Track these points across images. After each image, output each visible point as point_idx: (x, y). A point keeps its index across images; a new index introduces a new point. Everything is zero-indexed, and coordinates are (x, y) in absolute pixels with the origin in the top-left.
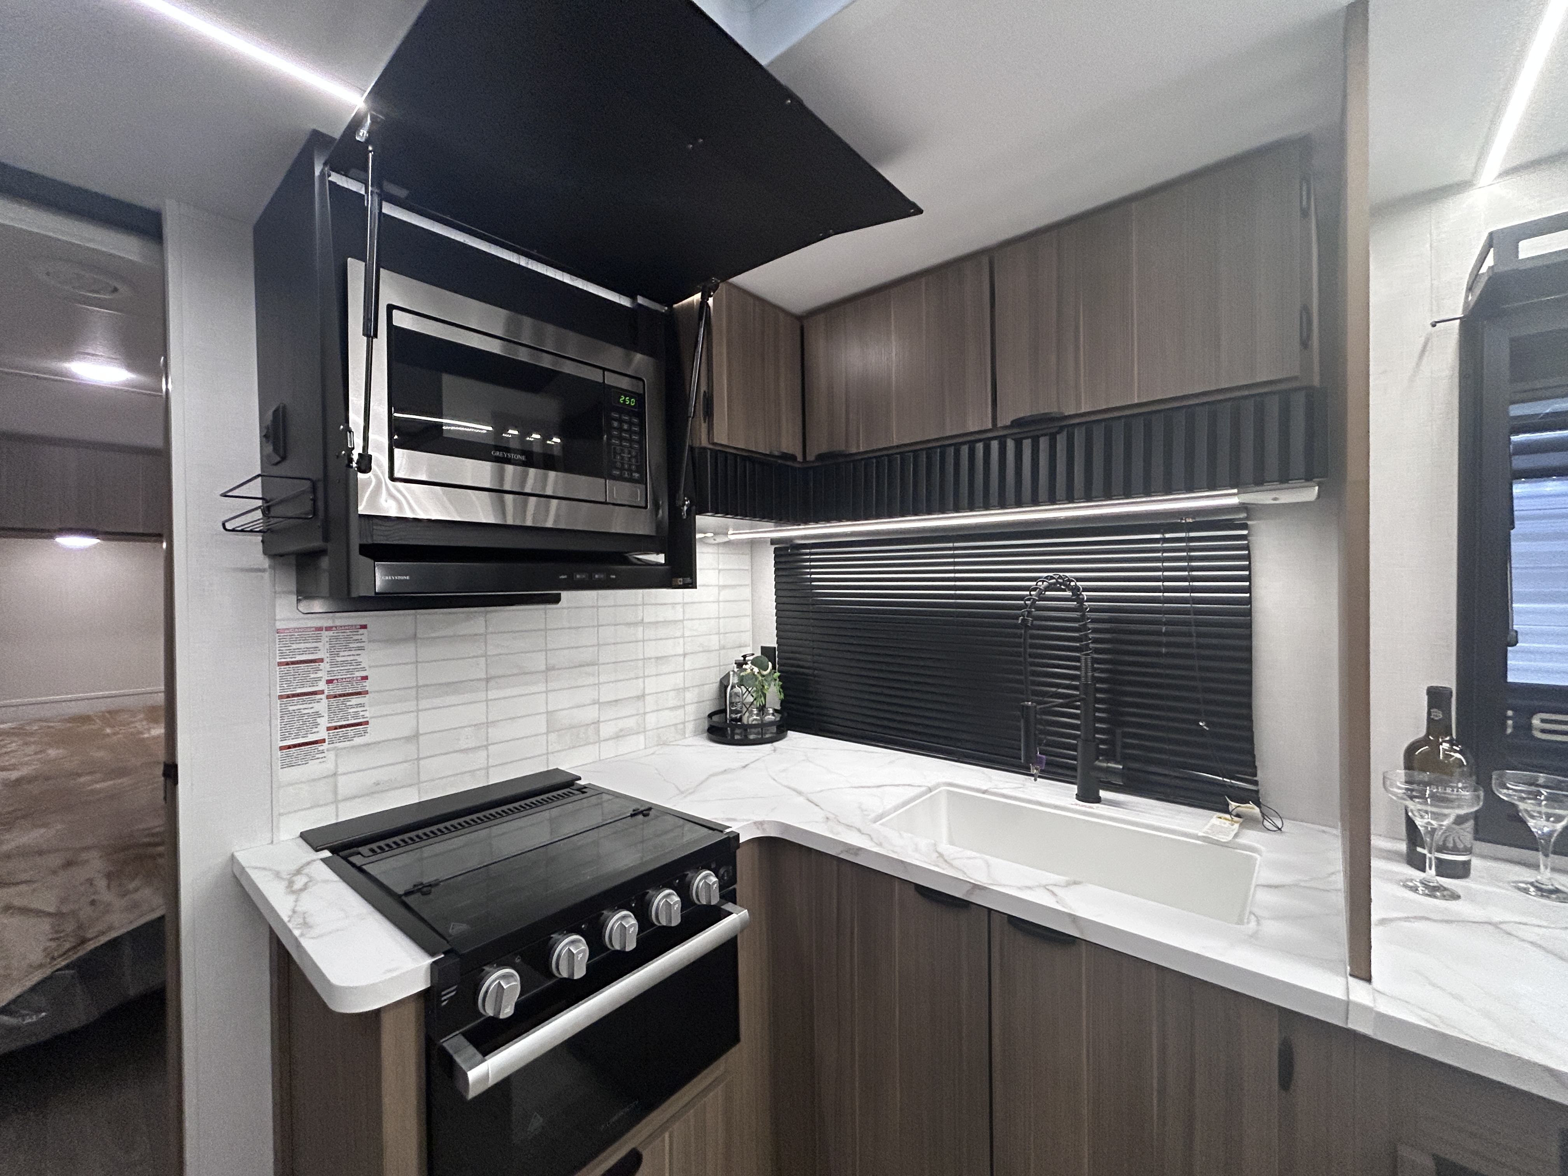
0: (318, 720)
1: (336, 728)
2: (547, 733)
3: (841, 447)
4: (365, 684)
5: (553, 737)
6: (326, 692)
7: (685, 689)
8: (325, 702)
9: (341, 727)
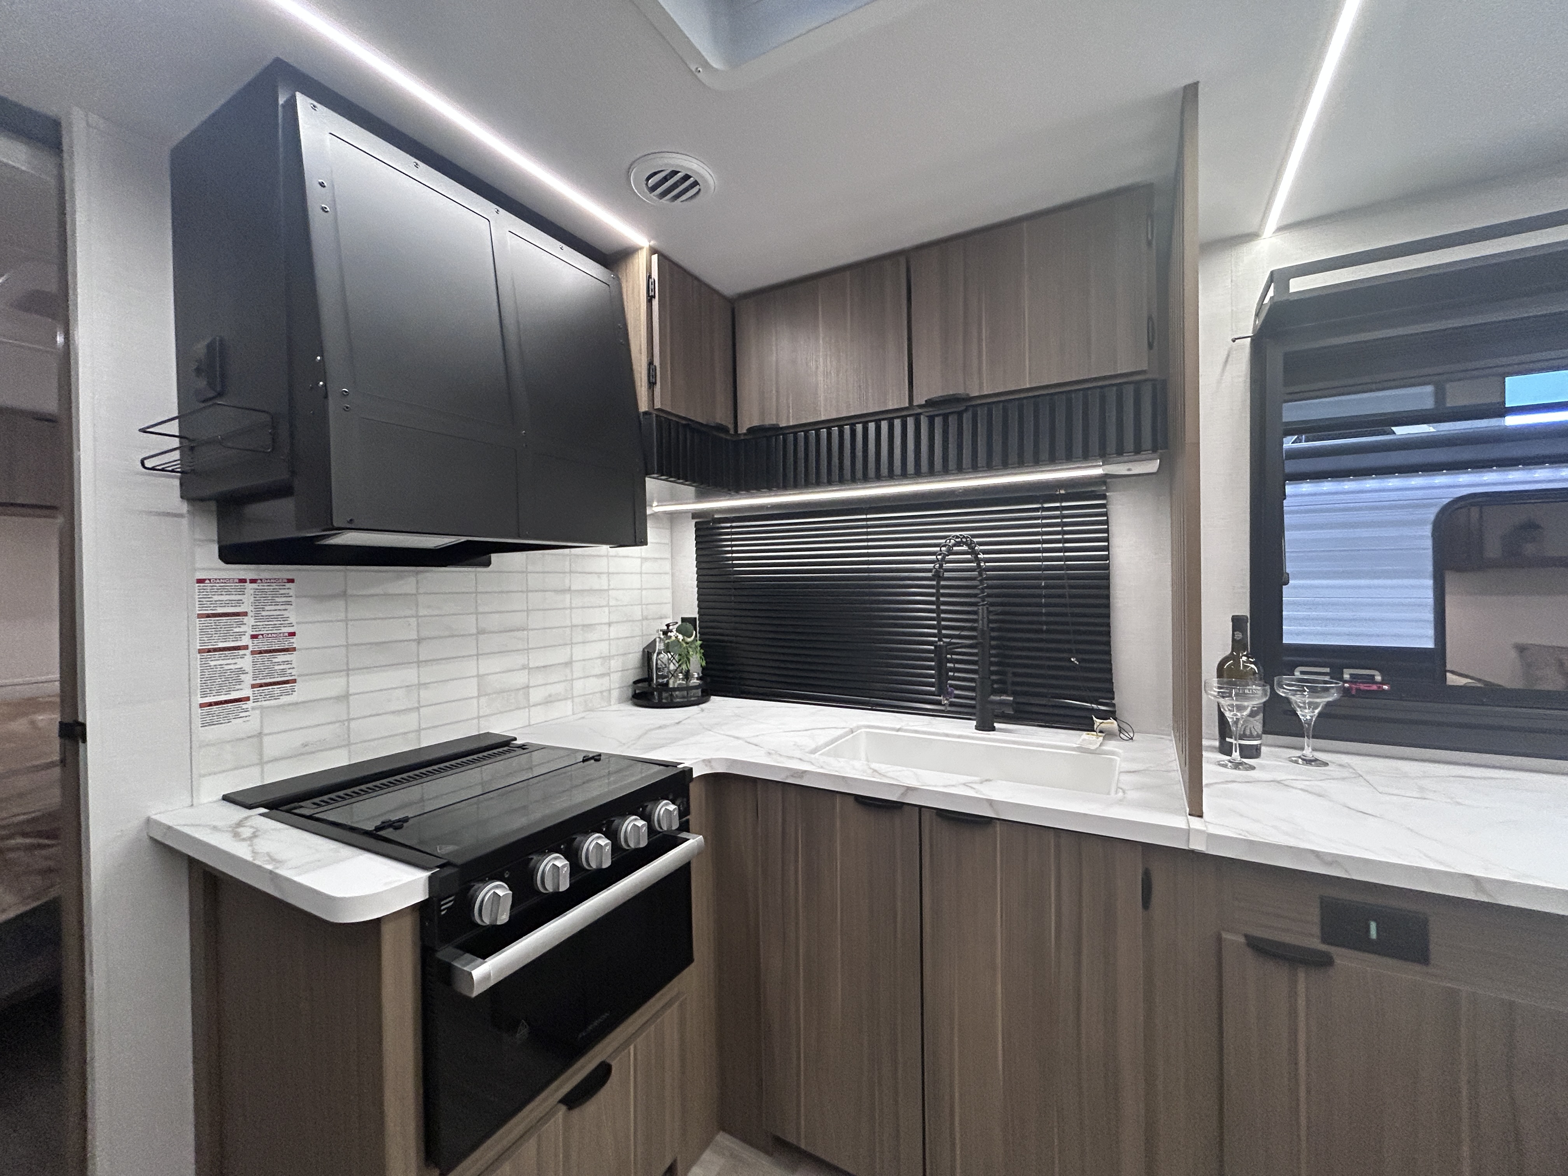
0: (242, 677)
1: (261, 686)
2: (479, 696)
3: (770, 421)
4: (292, 640)
5: (483, 700)
6: (251, 649)
7: (610, 657)
8: (249, 658)
9: (267, 685)
